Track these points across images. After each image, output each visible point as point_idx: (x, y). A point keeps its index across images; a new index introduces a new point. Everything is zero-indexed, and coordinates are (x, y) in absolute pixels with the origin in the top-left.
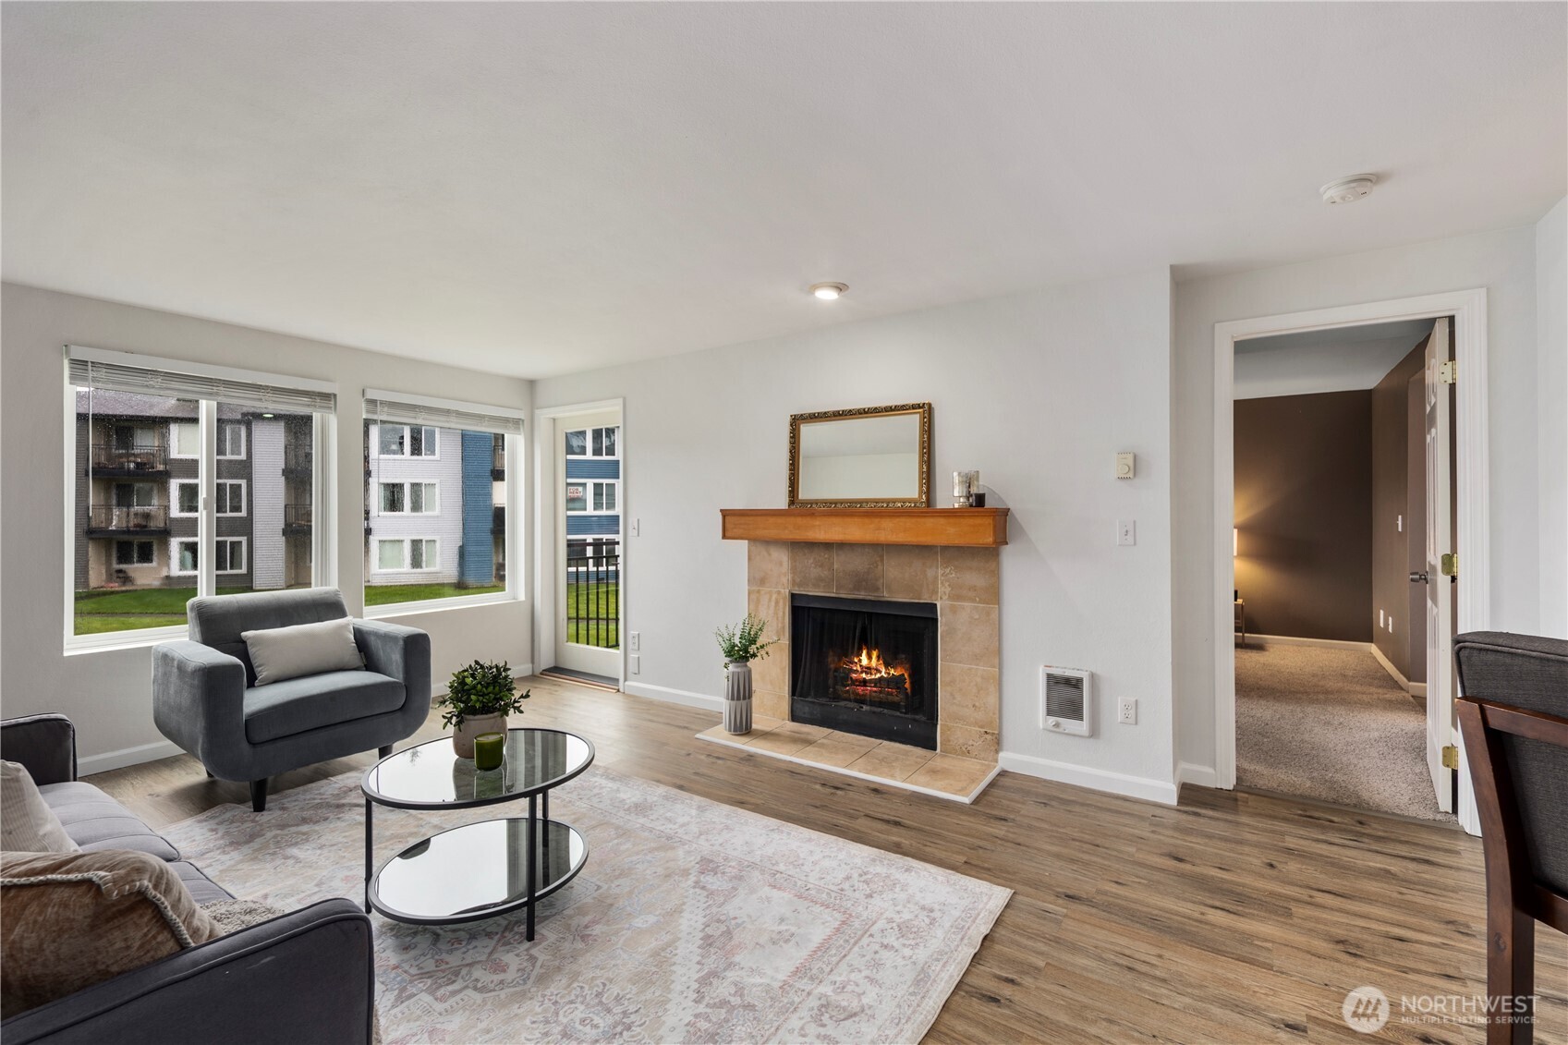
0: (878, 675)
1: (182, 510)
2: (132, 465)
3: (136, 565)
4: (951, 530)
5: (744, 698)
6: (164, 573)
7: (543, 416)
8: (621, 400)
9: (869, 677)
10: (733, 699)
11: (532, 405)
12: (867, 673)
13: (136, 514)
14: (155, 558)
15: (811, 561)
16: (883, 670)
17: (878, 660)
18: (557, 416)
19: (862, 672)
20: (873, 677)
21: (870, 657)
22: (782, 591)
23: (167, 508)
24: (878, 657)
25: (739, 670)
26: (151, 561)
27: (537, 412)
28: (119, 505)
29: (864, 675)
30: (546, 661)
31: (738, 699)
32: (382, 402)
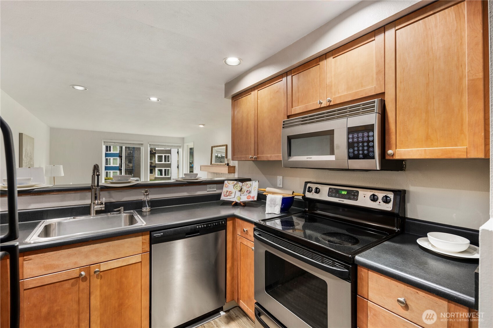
1: (158, 162)
2: (153, 151)
6: (155, 176)
7: (185, 145)
8: (193, 142)
11: (184, 143)
18: (188, 145)
23: (155, 161)
26: (152, 173)
32: (152, 145)
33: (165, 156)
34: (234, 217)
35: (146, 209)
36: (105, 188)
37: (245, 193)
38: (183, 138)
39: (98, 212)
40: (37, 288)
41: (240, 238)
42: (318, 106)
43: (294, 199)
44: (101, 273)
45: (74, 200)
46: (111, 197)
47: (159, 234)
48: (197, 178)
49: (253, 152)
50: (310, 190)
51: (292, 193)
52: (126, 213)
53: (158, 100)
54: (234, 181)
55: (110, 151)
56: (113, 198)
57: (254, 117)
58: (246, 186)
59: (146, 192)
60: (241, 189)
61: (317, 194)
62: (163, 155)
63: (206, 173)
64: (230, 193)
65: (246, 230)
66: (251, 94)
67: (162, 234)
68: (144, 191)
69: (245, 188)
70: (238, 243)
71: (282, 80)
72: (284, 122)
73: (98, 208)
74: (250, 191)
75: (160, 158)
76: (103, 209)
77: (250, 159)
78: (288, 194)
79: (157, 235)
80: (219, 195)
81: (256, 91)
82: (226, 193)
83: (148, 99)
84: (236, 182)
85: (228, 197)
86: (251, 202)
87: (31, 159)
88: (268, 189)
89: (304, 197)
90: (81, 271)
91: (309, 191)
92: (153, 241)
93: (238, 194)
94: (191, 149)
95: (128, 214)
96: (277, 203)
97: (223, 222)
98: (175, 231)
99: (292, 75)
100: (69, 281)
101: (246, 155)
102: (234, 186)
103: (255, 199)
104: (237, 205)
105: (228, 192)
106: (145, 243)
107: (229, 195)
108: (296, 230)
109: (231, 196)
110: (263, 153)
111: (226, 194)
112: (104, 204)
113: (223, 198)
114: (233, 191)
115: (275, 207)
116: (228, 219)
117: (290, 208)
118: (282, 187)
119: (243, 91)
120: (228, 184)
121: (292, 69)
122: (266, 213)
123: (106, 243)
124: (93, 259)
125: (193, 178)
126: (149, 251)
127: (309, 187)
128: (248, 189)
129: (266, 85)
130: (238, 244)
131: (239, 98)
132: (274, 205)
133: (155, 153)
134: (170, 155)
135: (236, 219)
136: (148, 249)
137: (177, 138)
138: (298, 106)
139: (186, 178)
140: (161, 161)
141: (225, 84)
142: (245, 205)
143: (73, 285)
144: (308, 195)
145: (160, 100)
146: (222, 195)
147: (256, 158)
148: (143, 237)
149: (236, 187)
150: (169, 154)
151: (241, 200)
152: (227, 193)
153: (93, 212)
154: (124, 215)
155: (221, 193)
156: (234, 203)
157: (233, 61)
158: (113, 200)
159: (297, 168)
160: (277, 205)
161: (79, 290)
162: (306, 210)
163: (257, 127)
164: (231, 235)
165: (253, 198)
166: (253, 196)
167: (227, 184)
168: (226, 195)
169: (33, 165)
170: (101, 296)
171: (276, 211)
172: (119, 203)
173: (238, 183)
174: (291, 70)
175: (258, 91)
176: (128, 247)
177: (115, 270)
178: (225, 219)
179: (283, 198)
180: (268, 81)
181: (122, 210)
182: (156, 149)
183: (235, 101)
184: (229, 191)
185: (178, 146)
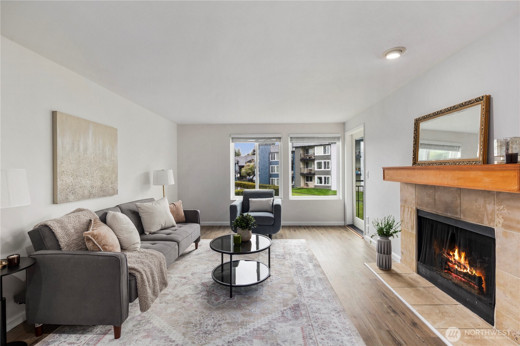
0: (465, 271)
1: (317, 168)
2: (308, 158)
3: (309, 182)
4: (487, 180)
5: (387, 254)
6: (314, 184)
7: (348, 134)
9: (459, 269)
10: (381, 253)
11: (344, 131)
12: (458, 266)
13: (309, 170)
14: (313, 180)
15: (425, 194)
16: (469, 269)
17: (465, 260)
19: (455, 264)
20: (462, 270)
21: (460, 256)
22: (413, 207)
23: (314, 168)
24: (465, 258)
25: (384, 240)
27: (345, 133)
28: (306, 167)
29: (456, 267)
30: (349, 222)
31: (384, 253)
32: (294, 138)
33: (325, 163)
62: (323, 161)
63: (398, 185)
75: (319, 164)
133: (314, 159)
134: (330, 161)
140: (321, 168)
182: (316, 155)
185: (335, 138)
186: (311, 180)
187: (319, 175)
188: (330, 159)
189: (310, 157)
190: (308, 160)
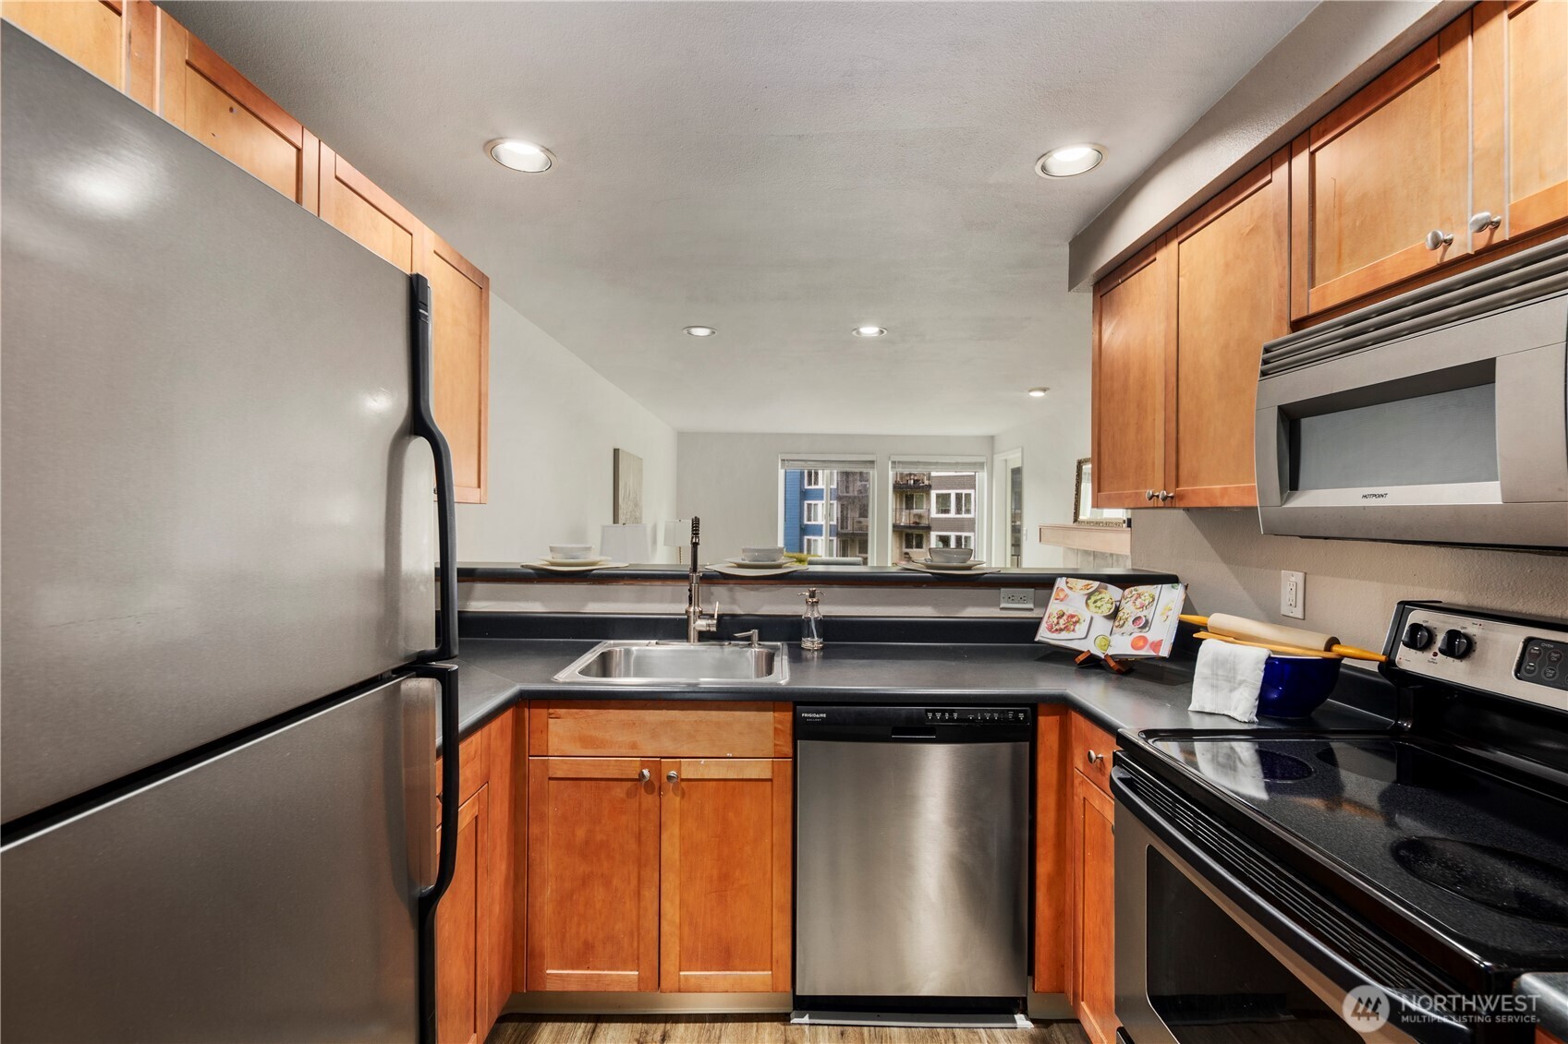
1: (938, 512)
2: (912, 482)
3: (915, 550)
7: (998, 459)
8: (1020, 450)
11: (993, 453)
13: (914, 515)
14: (924, 546)
18: (1007, 458)
23: (929, 511)
26: (922, 548)
27: (995, 456)
28: (907, 509)
32: (899, 462)
33: (959, 497)
34: (1064, 706)
35: (812, 643)
36: (722, 578)
37: (1129, 626)
38: (992, 438)
39: (703, 636)
40: (568, 782)
41: (1082, 782)
42: (1434, 259)
43: (1342, 670)
44: (684, 784)
45: (661, 601)
46: (733, 601)
47: (814, 715)
48: (969, 563)
49: (1159, 475)
50: (1420, 639)
51: (1322, 645)
52: (764, 646)
53: (882, 332)
54: (1091, 582)
55: (816, 483)
56: (739, 607)
57: (1166, 344)
58: (1134, 601)
59: (812, 595)
60: (1117, 610)
61: (1457, 662)
62: (953, 493)
64: (1073, 621)
65: (1100, 756)
66: (1155, 260)
67: (825, 715)
68: (807, 594)
69: (1129, 610)
70: (1076, 798)
71: (1270, 181)
72: (1267, 350)
73: (701, 624)
74: (1147, 622)
75: (944, 500)
76: (714, 629)
77: (1151, 503)
78: (1307, 645)
79: (810, 715)
80: (1034, 626)
81: (1174, 244)
82: (1055, 620)
83: (854, 333)
84: (1096, 584)
85: (1064, 635)
86: (1146, 661)
87: (636, 505)
88: (1216, 620)
89: (1388, 666)
90: (643, 765)
91: (1412, 644)
92: (801, 731)
93: (1102, 626)
94: (1017, 472)
95: (765, 650)
96: (1239, 678)
97: (1021, 716)
98: (860, 714)
99: (1313, 148)
100: (624, 783)
101: (1138, 488)
102: (1089, 598)
103: (1165, 652)
104: (1092, 665)
105: (1063, 615)
106: (781, 730)
107: (1066, 628)
108: (1339, 804)
109: (1074, 630)
110: (1195, 479)
111: (1058, 623)
112: (716, 617)
113: (1044, 635)
114: (1085, 614)
115: (1232, 690)
116: (1041, 709)
117: (1320, 707)
118: (1300, 616)
119: (1129, 255)
120: (1067, 590)
121: (1311, 122)
122: (1190, 708)
123: (694, 712)
124: (668, 746)
125: (955, 564)
126: (791, 755)
127: (1416, 628)
128: (1142, 614)
129: (1207, 216)
130: (1078, 801)
131: (1115, 284)
132: (1230, 681)
133: (929, 487)
134: (972, 492)
135: (1073, 713)
136: (788, 750)
137: (977, 437)
138: (1339, 272)
139: (933, 564)
140: (947, 511)
141: (1070, 243)
142: (1127, 670)
143: (630, 794)
144: (1410, 660)
145: (885, 332)
146: (1043, 626)
147: (1172, 497)
148: (776, 714)
149: (1095, 602)
150: (969, 488)
151: (1111, 652)
152: (1062, 621)
153: (693, 634)
154: (754, 652)
155: (1041, 618)
156: (1081, 658)
157: (1072, 158)
158: (738, 611)
159: (1326, 538)
160: (1241, 683)
161: (640, 811)
162: (1401, 727)
163: (1174, 379)
164: (1055, 765)
165: (1157, 645)
166: (1157, 639)
167: (1063, 590)
168: (1057, 627)
169: (641, 518)
170: (682, 838)
171: (1236, 709)
172: (750, 618)
173: (1106, 588)
174: (1308, 129)
175: (1180, 243)
176: (741, 733)
177: (711, 783)
178: (1034, 705)
179: (1270, 658)
180: (1216, 196)
181: (755, 638)
182: (933, 474)
183: (1104, 297)
184: (1067, 613)
185: (974, 464)
186: (919, 546)
187: (942, 531)
188: (973, 487)
189: (918, 480)
190: (910, 487)
